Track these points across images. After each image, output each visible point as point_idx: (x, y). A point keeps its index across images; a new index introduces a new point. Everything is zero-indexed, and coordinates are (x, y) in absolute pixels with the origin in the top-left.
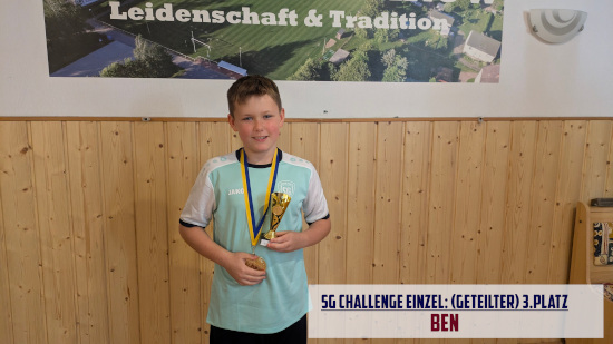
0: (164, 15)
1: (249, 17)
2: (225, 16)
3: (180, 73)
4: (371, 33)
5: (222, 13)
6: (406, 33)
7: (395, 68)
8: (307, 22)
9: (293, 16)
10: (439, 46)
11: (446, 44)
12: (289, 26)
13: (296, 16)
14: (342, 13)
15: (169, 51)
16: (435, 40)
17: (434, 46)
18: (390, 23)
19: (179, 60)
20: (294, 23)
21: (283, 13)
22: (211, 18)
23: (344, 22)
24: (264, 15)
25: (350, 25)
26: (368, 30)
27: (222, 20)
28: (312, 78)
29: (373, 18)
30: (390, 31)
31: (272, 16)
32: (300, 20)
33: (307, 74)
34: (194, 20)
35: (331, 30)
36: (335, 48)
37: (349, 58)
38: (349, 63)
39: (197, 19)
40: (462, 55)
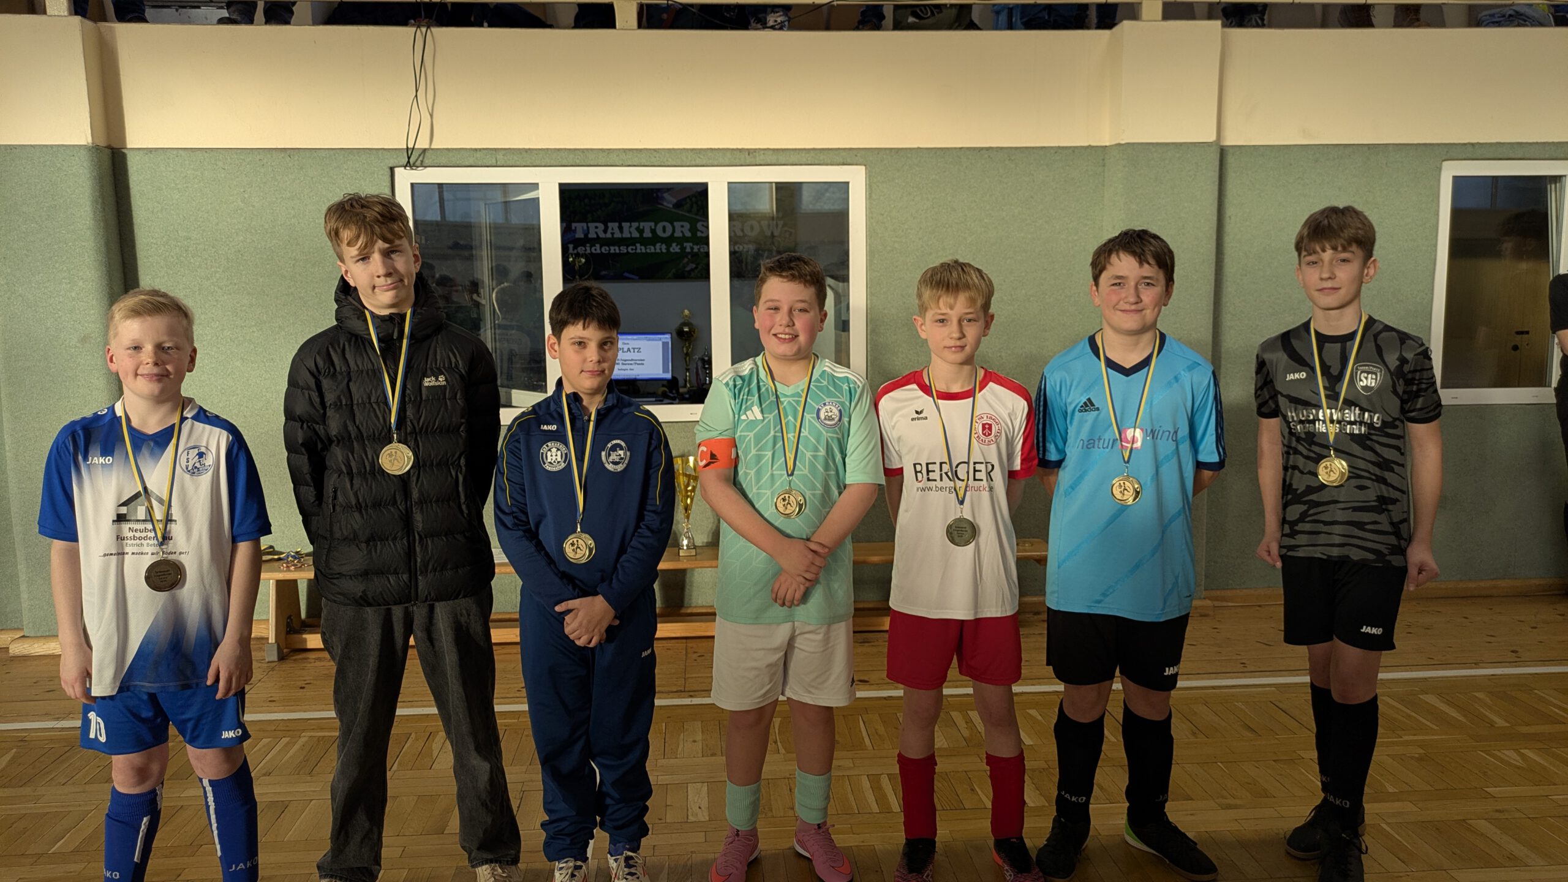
8: (671, 250)
9: (664, 247)
12: (661, 252)
14: (691, 244)
21: (658, 245)
23: (692, 248)
25: (696, 250)
27: (625, 251)
31: (652, 247)
32: (668, 249)
36: (687, 263)
37: (696, 268)
38: (696, 271)
39: (612, 251)
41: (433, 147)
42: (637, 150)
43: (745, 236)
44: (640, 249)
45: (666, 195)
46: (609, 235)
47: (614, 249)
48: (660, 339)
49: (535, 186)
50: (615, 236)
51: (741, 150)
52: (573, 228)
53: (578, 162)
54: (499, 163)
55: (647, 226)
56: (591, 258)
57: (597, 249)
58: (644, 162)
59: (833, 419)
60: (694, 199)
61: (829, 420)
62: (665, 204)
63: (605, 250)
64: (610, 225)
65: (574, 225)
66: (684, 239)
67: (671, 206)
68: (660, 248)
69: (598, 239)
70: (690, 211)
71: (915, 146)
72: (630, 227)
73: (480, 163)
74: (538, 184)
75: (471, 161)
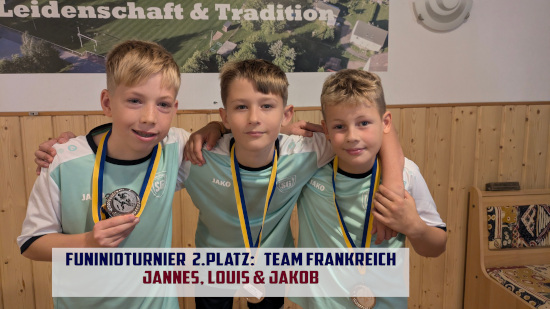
0: (50, 11)
1: (135, 12)
2: (110, 11)
3: (67, 68)
4: (257, 25)
5: (108, 8)
6: (292, 25)
7: (283, 59)
10: (326, 37)
11: (332, 34)
13: (182, 10)
15: (56, 46)
16: (321, 30)
17: (321, 36)
18: (276, 15)
19: (66, 55)
22: (97, 13)
24: (150, 9)
26: (254, 22)
28: (200, 70)
29: (259, 10)
30: (277, 22)
33: (196, 66)
34: (80, 16)
35: (218, 23)
40: (349, 45)
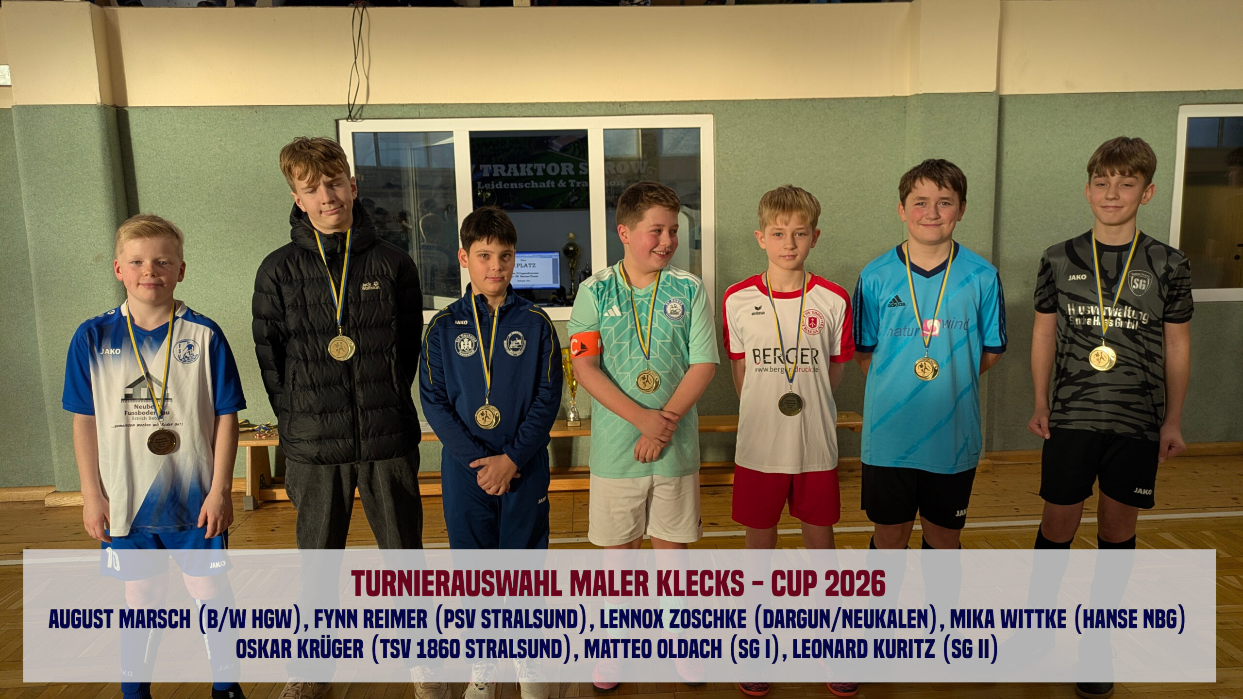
8: (559, 185)
9: (553, 183)
12: (551, 188)
20: (553, 186)
21: (548, 182)
23: (575, 184)
25: (578, 185)
27: (522, 187)
31: (544, 184)
32: (556, 185)
36: (572, 196)
37: (579, 200)
38: (579, 202)
39: (512, 187)
41: (369, 103)
42: (530, 103)
43: (618, 173)
44: (534, 185)
45: (554, 142)
46: (509, 174)
47: (513, 186)
48: (551, 257)
49: (450, 134)
50: (514, 175)
51: (614, 103)
52: (481, 169)
53: (484, 114)
54: (421, 116)
55: (540, 167)
56: (495, 192)
57: (500, 185)
58: (536, 113)
59: (677, 313)
60: (576, 145)
61: (674, 314)
62: (554, 148)
63: (506, 186)
64: (510, 166)
65: (481, 166)
66: (568, 177)
67: (558, 150)
68: (550, 184)
69: (500, 178)
70: (573, 155)
71: (754, 98)
72: (526, 167)
73: (406, 116)
74: (452, 132)
75: (399, 114)
